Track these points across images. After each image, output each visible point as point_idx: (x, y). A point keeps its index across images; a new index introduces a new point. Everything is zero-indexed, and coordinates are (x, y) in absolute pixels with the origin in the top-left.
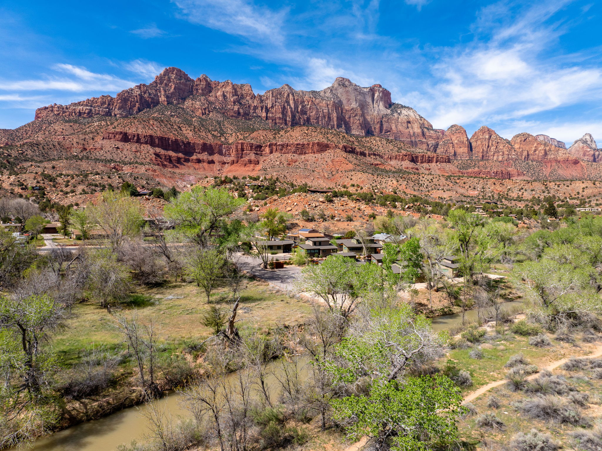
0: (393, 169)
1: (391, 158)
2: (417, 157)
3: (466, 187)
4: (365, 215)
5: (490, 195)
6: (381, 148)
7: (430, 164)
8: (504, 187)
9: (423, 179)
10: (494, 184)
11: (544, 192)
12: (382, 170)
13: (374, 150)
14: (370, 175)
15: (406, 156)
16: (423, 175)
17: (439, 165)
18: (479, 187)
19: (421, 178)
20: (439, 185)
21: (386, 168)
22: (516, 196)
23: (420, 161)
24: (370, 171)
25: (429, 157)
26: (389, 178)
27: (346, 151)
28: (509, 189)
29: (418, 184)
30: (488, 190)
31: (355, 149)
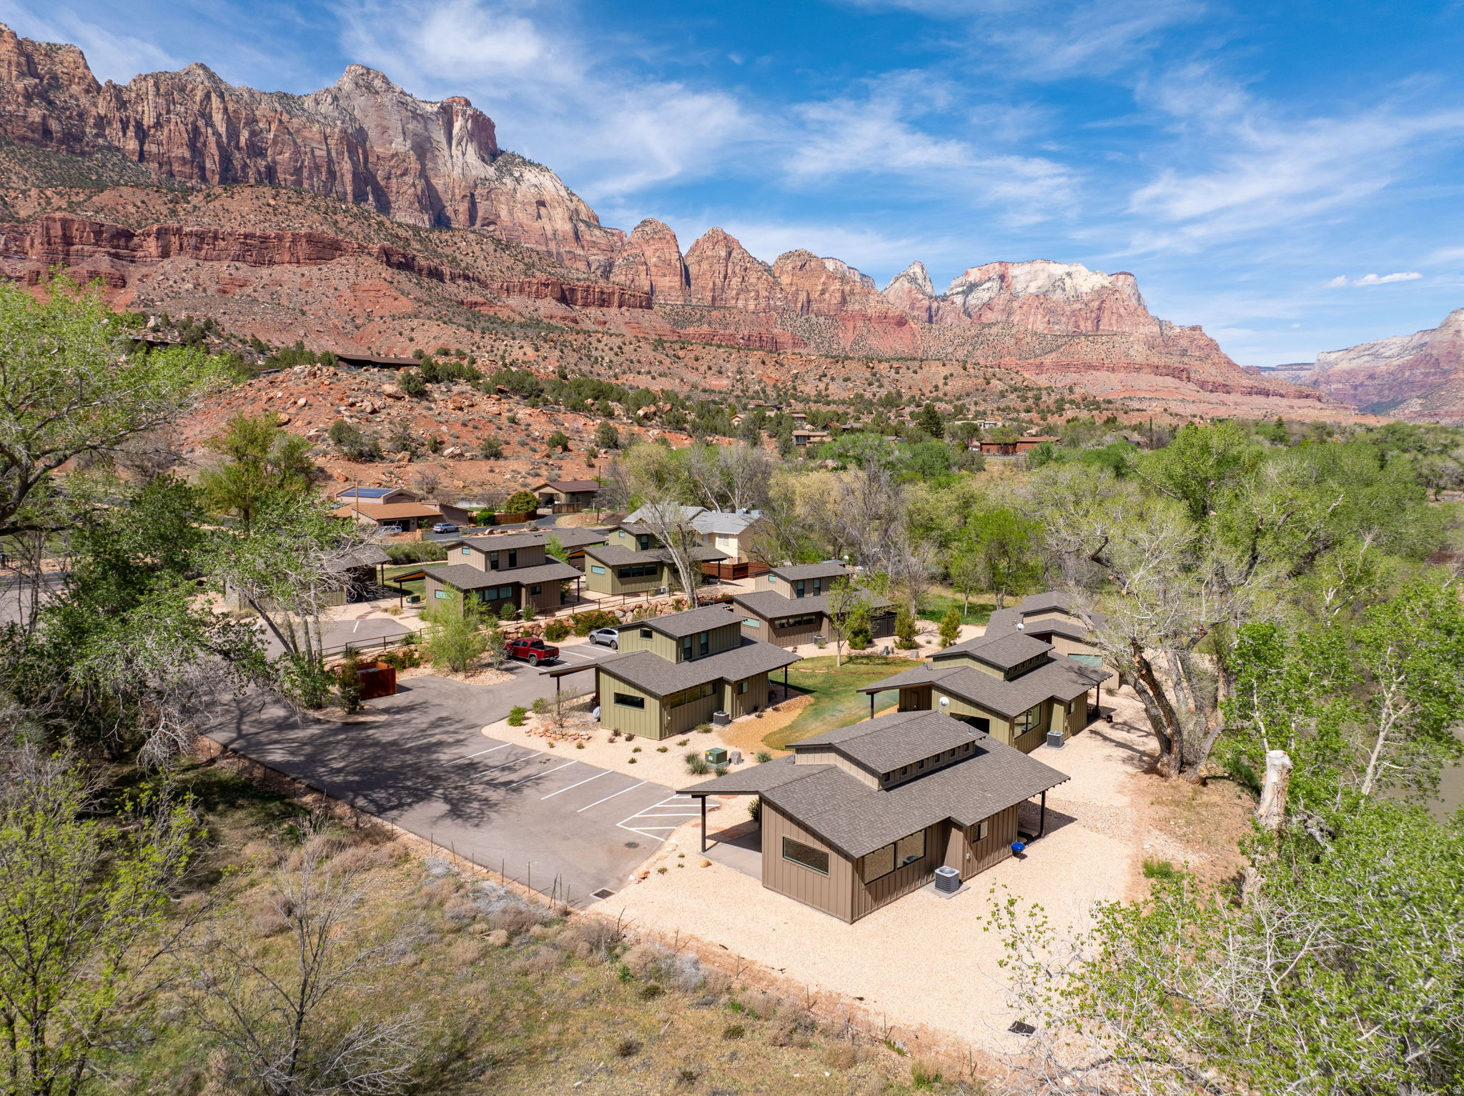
0: (518, 319)
1: (508, 290)
2: (573, 291)
3: (702, 369)
4: (535, 440)
5: (757, 387)
6: (481, 263)
7: (604, 310)
8: (784, 370)
9: (600, 346)
10: (763, 363)
11: (870, 384)
12: (493, 320)
13: (463, 265)
14: (463, 330)
15: (546, 285)
16: (600, 335)
17: (627, 314)
18: (731, 368)
19: (595, 344)
20: (639, 362)
21: (500, 315)
22: (813, 393)
23: (580, 302)
24: (461, 320)
25: (602, 293)
26: (514, 339)
27: (389, 263)
28: (796, 377)
29: (589, 357)
30: (750, 377)
31: (413, 259)
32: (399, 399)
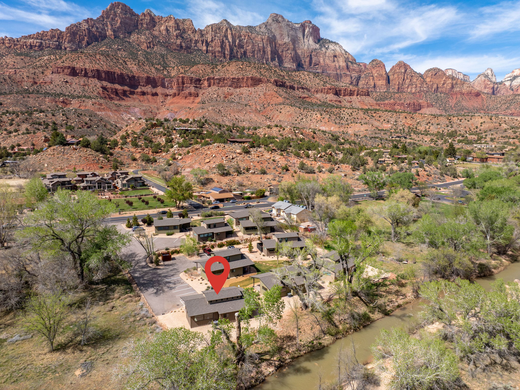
0: (319, 102)
1: (317, 91)
2: (340, 90)
3: (381, 120)
4: (279, 167)
5: (401, 128)
6: (308, 82)
7: (351, 97)
8: (414, 120)
9: (344, 113)
10: (406, 118)
11: (448, 126)
12: (309, 103)
13: (302, 83)
14: (297, 108)
15: (330, 89)
16: (344, 108)
17: (360, 98)
18: (393, 120)
19: (342, 112)
20: (358, 118)
21: (313, 101)
22: (424, 130)
23: (342, 95)
24: (298, 105)
25: (351, 91)
26: (314, 111)
27: (277, 86)
28: (418, 123)
30: (400, 123)
31: (285, 83)
32: (241, 154)
